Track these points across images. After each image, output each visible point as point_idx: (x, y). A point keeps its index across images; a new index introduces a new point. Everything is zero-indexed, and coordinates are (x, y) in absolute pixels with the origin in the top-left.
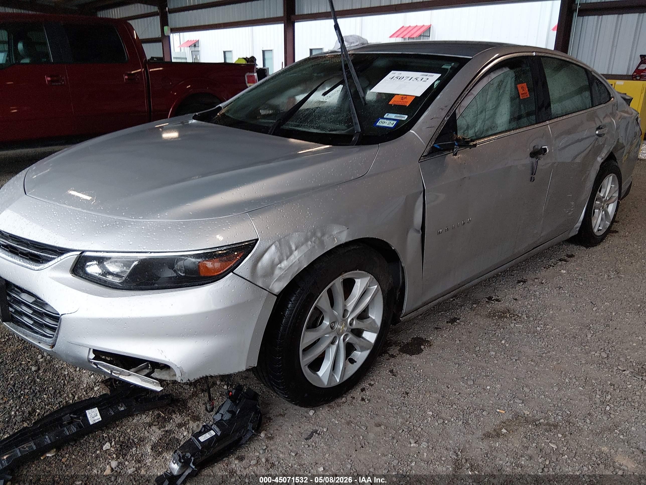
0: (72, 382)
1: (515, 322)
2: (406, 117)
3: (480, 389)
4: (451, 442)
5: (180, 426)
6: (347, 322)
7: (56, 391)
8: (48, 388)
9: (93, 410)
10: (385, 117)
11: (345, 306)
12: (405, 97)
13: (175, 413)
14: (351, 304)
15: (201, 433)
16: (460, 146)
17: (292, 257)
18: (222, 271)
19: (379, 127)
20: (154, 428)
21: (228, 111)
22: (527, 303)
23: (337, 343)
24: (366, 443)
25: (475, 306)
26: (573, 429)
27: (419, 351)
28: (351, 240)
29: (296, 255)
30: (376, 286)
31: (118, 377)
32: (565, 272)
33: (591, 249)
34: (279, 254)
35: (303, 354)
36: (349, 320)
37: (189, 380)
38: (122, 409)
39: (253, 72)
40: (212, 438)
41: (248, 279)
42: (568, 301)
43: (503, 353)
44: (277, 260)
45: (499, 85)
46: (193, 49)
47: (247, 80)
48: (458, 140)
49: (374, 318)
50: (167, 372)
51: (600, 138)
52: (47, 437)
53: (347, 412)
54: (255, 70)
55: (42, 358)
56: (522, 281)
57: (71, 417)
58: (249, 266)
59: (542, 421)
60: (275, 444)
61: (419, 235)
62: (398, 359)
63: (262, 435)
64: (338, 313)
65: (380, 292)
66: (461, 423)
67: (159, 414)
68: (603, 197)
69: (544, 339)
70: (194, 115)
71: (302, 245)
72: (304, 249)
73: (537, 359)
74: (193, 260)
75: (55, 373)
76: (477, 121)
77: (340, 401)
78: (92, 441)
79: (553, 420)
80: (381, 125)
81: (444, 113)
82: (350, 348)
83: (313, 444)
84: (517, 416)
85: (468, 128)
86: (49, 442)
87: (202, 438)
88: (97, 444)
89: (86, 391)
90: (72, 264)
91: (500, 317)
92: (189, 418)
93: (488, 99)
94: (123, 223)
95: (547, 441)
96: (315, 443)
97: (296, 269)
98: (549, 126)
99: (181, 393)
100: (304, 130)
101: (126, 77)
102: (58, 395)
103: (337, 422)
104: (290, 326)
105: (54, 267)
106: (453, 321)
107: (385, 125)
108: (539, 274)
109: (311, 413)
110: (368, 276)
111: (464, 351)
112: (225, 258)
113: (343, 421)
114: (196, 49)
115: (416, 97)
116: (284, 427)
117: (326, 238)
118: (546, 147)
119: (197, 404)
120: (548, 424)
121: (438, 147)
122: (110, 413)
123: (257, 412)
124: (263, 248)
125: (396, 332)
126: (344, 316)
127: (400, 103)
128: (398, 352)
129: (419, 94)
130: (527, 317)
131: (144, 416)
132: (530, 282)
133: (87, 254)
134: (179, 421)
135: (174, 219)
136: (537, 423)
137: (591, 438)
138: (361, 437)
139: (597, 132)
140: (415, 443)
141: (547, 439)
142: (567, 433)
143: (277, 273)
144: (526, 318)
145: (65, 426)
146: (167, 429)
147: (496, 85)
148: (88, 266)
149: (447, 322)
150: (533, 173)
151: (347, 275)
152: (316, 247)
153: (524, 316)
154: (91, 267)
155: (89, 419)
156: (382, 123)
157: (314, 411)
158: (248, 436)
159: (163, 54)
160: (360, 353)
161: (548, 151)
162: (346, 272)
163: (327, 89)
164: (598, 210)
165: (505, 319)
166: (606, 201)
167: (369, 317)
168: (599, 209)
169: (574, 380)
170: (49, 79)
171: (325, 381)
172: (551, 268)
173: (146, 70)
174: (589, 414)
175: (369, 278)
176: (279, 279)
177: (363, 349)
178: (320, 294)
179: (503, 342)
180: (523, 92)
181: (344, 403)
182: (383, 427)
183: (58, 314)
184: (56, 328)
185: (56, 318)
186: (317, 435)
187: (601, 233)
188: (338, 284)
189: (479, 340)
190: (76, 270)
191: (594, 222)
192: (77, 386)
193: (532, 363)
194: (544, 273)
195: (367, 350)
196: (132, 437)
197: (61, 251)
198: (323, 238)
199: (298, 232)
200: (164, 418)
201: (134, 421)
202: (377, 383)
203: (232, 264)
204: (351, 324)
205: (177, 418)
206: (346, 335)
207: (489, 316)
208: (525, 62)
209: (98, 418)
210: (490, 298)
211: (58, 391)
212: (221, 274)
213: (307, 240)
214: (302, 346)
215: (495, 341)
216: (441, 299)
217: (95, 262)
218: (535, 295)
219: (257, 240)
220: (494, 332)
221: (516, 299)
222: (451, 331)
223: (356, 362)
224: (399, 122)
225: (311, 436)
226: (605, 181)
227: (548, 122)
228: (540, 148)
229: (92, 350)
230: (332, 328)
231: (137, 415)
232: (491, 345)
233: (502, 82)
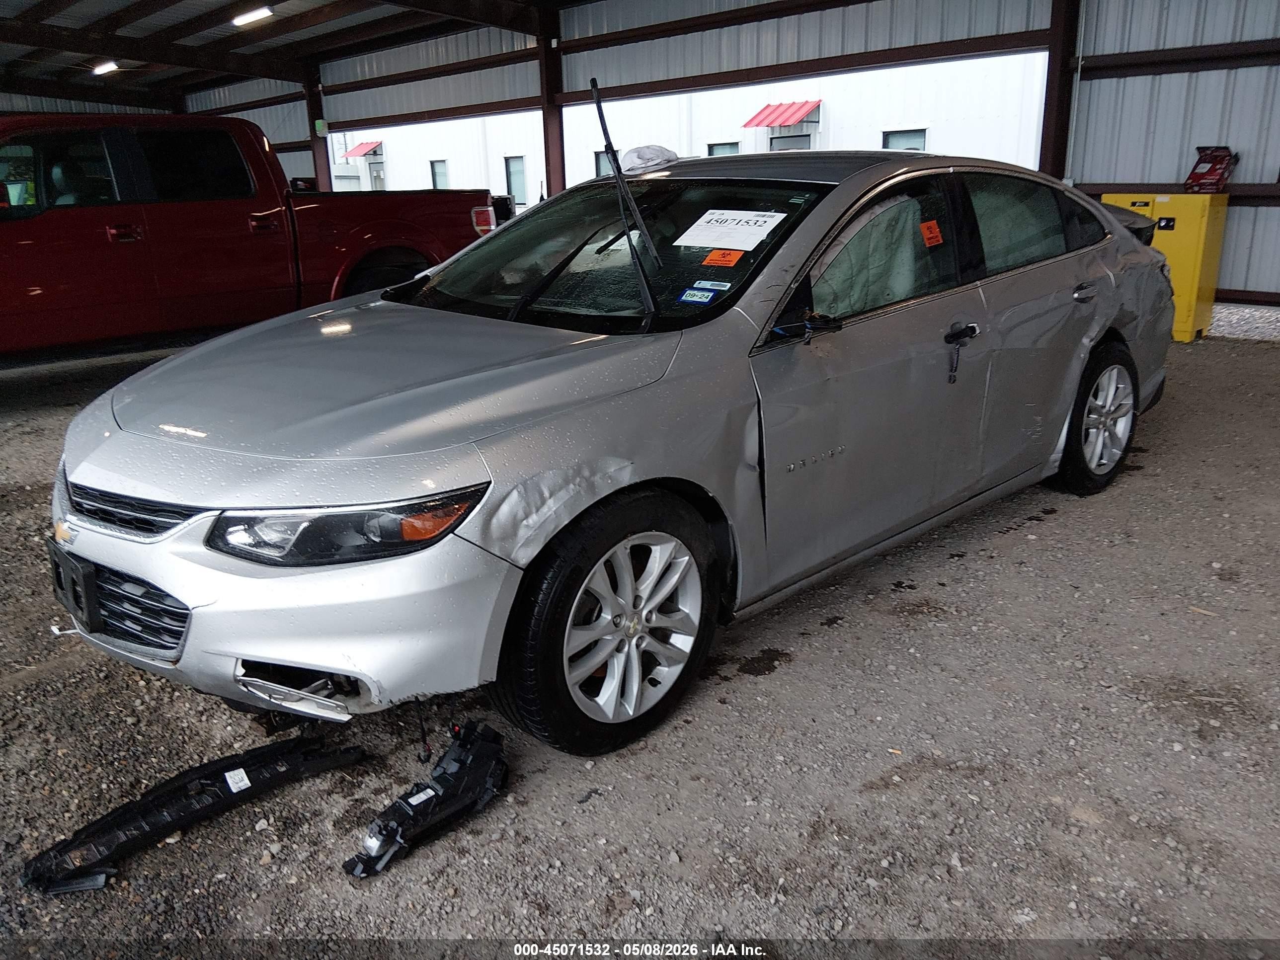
0: (197, 738)
1: (936, 619)
2: (729, 285)
3: (865, 721)
4: (810, 797)
5: (377, 792)
6: (641, 616)
7: (171, 752)
8: (157, 748)
9: (236, 772)
10: (695, 286)
11: (637, 589)
12: (726, 252)
13: (369, 775)
14: (646, 586)
15: (411, 794)
16: (815, 329)
17: (545, 509)
18: (437, 532)
19: (685, 302)
20: (335, 796)
21: (440, 283)
22: (960, 589)
23: (626, 649)
24: (676, 804)
25: (871, 597)
26: (1009, 775)
27: (772, 669)
28: (638, 481)
29: (551, 506)
30: (687, 558)
31: (281, 705)
32: (1034, 537)
33: (1090, 498)
34: (523, 504)
35: (570, 666)
36: (644, 613)
37: (391, 702)
38: (283, 769)
39: (486, 205)
40: (430, 799)
41: (477, 543)
42: (1032, 585)
43: (909, 668)
44: (521, 514)
45: (889, 225)
46: (372, 159)
47: (474, 219)
48: (812, 319)
49: (687, 611)
50: (356, 700)
51: (1084, 306)
52: (165, 814)
53: (647, 763)
54: (489, 202)
55: (142, 704)
56: (958, 555)
57: (202, 784)
58: (479, 523)
59: (960, 763)
60: (530, 810)
61: (756, 474)
62: (735, 684)
63: (510, 799)
64: (625, 600)
65: (695, 568)
66: (828, 769)
67: (343, 779)
68: (1103, 407)
69: (980, 645)
70: (382, 291)
71: (561, 489)
72: (563, 495)
73: (965, 675)
74: (394, 516)
75: (166, 726)
76: (851, 287)
77: (635, 747)
78: (237, 819)
79: (978, 761)
80: (690, 299)
81: (789, 278)
82: (649, 662)
83: (591, 808)
84: (921, 757)
85: (836, 298)
86: (169, 819)
87: (414, 801)
88: (246, 822)
89: (220, 750)
90: (206, 530)
91: (912, 613)
92: (392, 781)
93: (871, 250)
94: (283, 465)
95: (964, 791)
96: (594, 807)
97: (553, 527)
98: (980, 290)
99: (376, 747)
100: (568, 310)
101: (254, 223)
102: (176, 757)
103: (630, 777)
104: (546, 618)
105: (179, 537)
106: (831, 622)
107: (695, 299)
108: (988, 544)
109: (589, 765)
110: (672, 541)
111: (844, 666)
112: (440, 513)
113: (640, 774)
114: (378, 159)
115: (746, 252)
116: (545, 787)
117: (597, 479)
118: (975, 325)
119: (404, 760)
120: (970, 768)
121: (781, 332)
122: (264, 777)
123: (500, 761)
124: (499, 495)
125: (735, 642)
126: (635, 606)
127: (720, 264)
128: (735, 672)
129: (750, 248)
130: (957, 611)
131: (318, 781)
132: (970, 556)
133: (228, 514)
134: (376, 786)
135: (360, 455)
136: (953, 766)
137: (1037, 785)
138: (668, 796)
139: (1076, 295)
140: (753, 800)
141: (966, 789)
142: (998, 779)
143: (523, 533)
144: (955, 613)
145: (192, 797)
146: (356, 797)
147: (883, 226)
148: (231, 533)
149: (822, 624)
150: (953, 368)
151: (636, 539)
152: (582, 493)
153: (953, 610)
154: (236, 535)
155: (231, 785)
156: (691, 296)
157: (593, 763)
158: (487, 798)
159: (316, 171)
160: (666, 669)
161: (978, 332)
162: (634, 533)
163: (611, 238)
164: (1094, 430)
165: (920, 616)
166: (1109, 413)
167: (679, 610)
168: (1098, 428)
169: (1023, 704)
170: (113, 231)
171: (610, 711)
172: (1012, 531)
173: (289, 208)
174: (1041, 752)
175: (674, 544)
176: (527, 543)
177: (671, 663)
178: (593, 567)
179: (912, 650)
180: (932, 235)
181: (642, 749)
182: (702, 780)
183: (187, 609)
184: (182, 632)
185: (182, 616)
186: (597, 796)
187: (1104, 470)
188: (621, 552)
189: (873, 649)
190: (213, 540)
191: (1087, 452)
192: (205, 743)
193: (956, 681)
194: (999, 540)
195: (679, 663)
196: (301, 811)
197: (187, 512)
198: (592, 479)
199: (552, 469)
200: (349, 782)
201: (304, 788)
202: (697, 719)
203: (452, 522)
204: (648, 620)
205: (372, 781)
206: (641, 638)
207: (893, 612)
208: (935, 184)
209: (246, 783)
210: (899, 585)
211: (174, 752)
212: (437, 536)
213: (567, 482)
214: (569, 650)
215: (898, 650)
216: (804, 583)
217: (242, 527)
218: (976, 577)
219: (490, 483)
220: (898, 637)
221: (943, 585)
222: (826, 638)
223: (660, 683)
224: (717, 294)
225: (589, 796)
226: (1104, 379)
227: (978, 283)
228: (964, 327)
229: (240, 662)
230: (616, 625)
231: (307, 779)
232: (891, 657)
233: (896, 220)
